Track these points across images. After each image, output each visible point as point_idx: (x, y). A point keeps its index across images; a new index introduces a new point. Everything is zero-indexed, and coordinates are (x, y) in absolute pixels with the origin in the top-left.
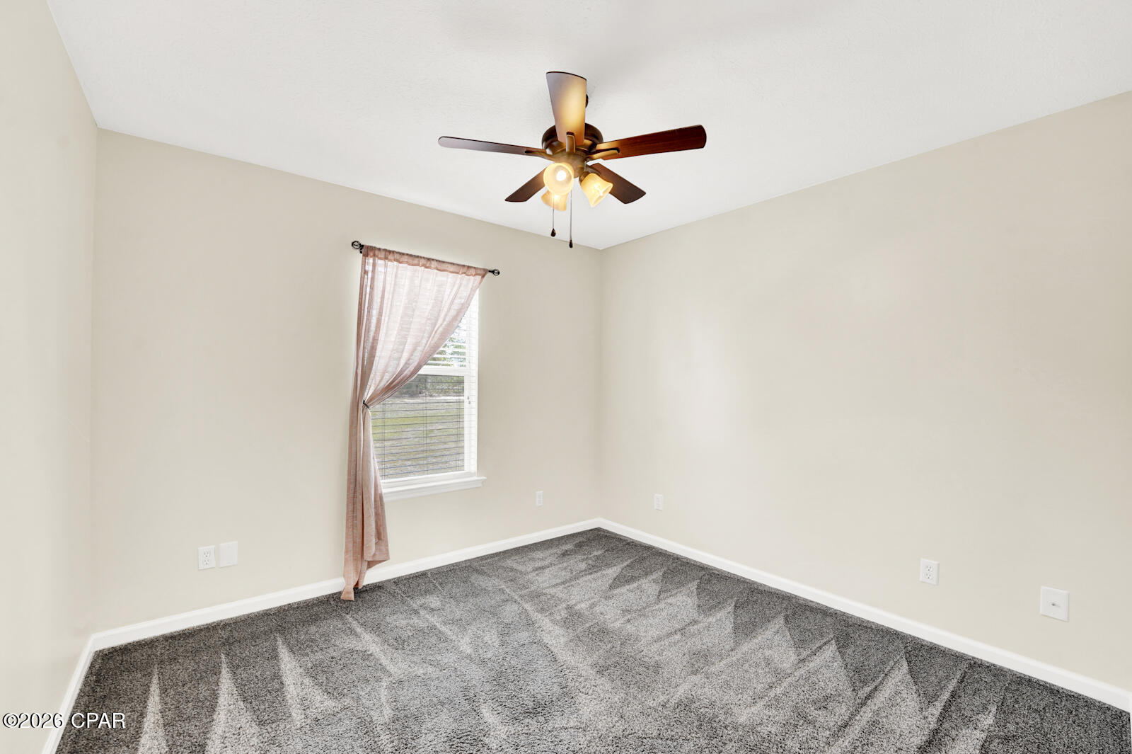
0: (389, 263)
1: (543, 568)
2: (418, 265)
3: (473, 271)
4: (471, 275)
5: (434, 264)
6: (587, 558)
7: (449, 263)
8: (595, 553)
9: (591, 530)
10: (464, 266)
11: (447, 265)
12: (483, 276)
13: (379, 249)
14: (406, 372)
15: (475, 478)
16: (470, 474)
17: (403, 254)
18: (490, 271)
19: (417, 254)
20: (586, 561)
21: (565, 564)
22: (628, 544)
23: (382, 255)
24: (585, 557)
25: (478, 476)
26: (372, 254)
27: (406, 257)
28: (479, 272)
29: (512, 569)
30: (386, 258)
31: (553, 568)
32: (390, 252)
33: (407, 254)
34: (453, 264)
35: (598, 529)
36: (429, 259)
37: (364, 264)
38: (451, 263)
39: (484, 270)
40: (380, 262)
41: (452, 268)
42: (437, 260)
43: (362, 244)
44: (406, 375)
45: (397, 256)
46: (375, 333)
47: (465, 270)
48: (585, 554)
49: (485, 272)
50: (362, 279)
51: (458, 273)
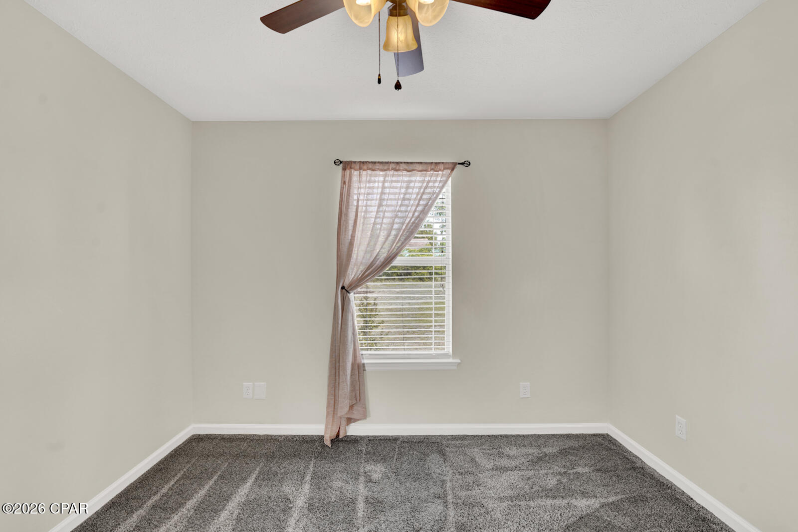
0: (364, 173)
1: (504, 469)
2: (388, 169)
3: (442, 167)
4: (440, 170)
5: (403, 166)
6: (565, 473)
7: (417, 163)
8: (580, 470)
9: (595, 435)
10: (432, 163)
11: (415, 165)
12: (453, 170)
13: (355, 162)
14: (377, 263)
15: (451, 360)
16: (446, 356)
17: (375, 163)
18: (459, 164)
19: (387, 161)
20: (559, 477)
21: (532, 473)
22: (634, 469)
23: (357, 166)
24: (562, 470)
25: (453, 359)
26: (349, 167)
27: (378, 164)
28: (447, 166)
29: (473, 460)
30: (360, 169)
31: (516, 473)
32: (363, 163)
33: (378, 162)
34: (421, 163)
35: (605, 437)
36: (397, 163)
37: (343, 176)
38: (419, 163)
39: (453, 163)
40: (356, 173)
41: (420, 167)
42: (405, 163)
43: (341, 160)
44: (378, 265)
45: (370, 166)
46: (353, 231)
47: (433, 167)
48: (564, 467)
49: (453, 166)
50: (342, 188)
51: (426, 170)
